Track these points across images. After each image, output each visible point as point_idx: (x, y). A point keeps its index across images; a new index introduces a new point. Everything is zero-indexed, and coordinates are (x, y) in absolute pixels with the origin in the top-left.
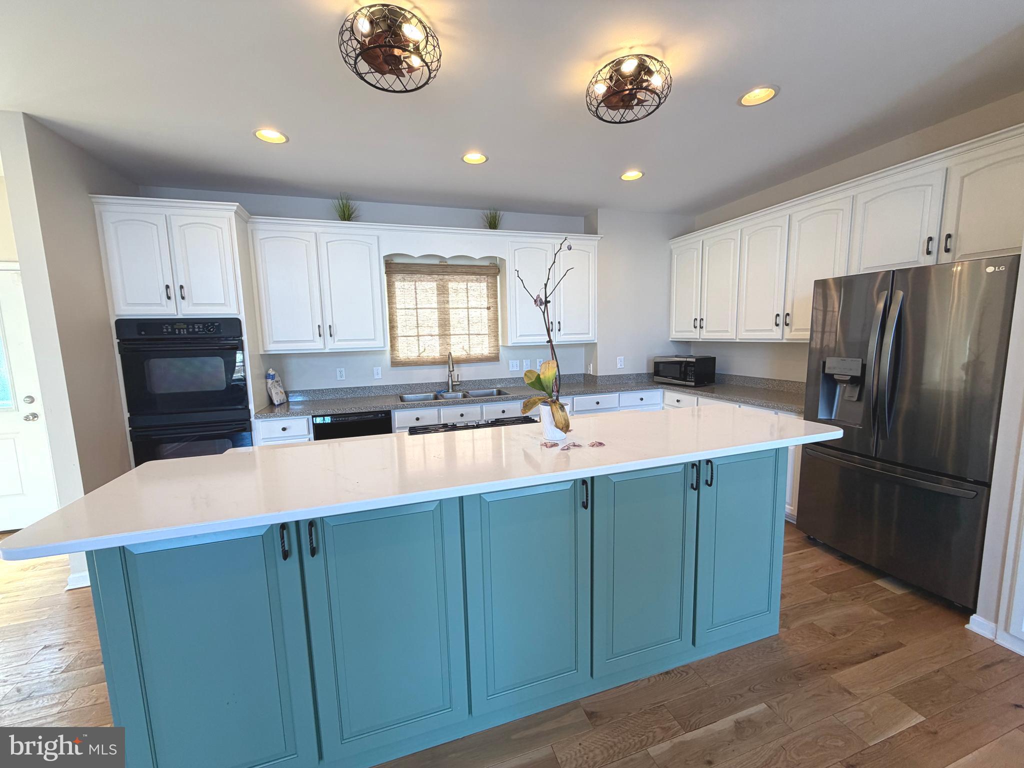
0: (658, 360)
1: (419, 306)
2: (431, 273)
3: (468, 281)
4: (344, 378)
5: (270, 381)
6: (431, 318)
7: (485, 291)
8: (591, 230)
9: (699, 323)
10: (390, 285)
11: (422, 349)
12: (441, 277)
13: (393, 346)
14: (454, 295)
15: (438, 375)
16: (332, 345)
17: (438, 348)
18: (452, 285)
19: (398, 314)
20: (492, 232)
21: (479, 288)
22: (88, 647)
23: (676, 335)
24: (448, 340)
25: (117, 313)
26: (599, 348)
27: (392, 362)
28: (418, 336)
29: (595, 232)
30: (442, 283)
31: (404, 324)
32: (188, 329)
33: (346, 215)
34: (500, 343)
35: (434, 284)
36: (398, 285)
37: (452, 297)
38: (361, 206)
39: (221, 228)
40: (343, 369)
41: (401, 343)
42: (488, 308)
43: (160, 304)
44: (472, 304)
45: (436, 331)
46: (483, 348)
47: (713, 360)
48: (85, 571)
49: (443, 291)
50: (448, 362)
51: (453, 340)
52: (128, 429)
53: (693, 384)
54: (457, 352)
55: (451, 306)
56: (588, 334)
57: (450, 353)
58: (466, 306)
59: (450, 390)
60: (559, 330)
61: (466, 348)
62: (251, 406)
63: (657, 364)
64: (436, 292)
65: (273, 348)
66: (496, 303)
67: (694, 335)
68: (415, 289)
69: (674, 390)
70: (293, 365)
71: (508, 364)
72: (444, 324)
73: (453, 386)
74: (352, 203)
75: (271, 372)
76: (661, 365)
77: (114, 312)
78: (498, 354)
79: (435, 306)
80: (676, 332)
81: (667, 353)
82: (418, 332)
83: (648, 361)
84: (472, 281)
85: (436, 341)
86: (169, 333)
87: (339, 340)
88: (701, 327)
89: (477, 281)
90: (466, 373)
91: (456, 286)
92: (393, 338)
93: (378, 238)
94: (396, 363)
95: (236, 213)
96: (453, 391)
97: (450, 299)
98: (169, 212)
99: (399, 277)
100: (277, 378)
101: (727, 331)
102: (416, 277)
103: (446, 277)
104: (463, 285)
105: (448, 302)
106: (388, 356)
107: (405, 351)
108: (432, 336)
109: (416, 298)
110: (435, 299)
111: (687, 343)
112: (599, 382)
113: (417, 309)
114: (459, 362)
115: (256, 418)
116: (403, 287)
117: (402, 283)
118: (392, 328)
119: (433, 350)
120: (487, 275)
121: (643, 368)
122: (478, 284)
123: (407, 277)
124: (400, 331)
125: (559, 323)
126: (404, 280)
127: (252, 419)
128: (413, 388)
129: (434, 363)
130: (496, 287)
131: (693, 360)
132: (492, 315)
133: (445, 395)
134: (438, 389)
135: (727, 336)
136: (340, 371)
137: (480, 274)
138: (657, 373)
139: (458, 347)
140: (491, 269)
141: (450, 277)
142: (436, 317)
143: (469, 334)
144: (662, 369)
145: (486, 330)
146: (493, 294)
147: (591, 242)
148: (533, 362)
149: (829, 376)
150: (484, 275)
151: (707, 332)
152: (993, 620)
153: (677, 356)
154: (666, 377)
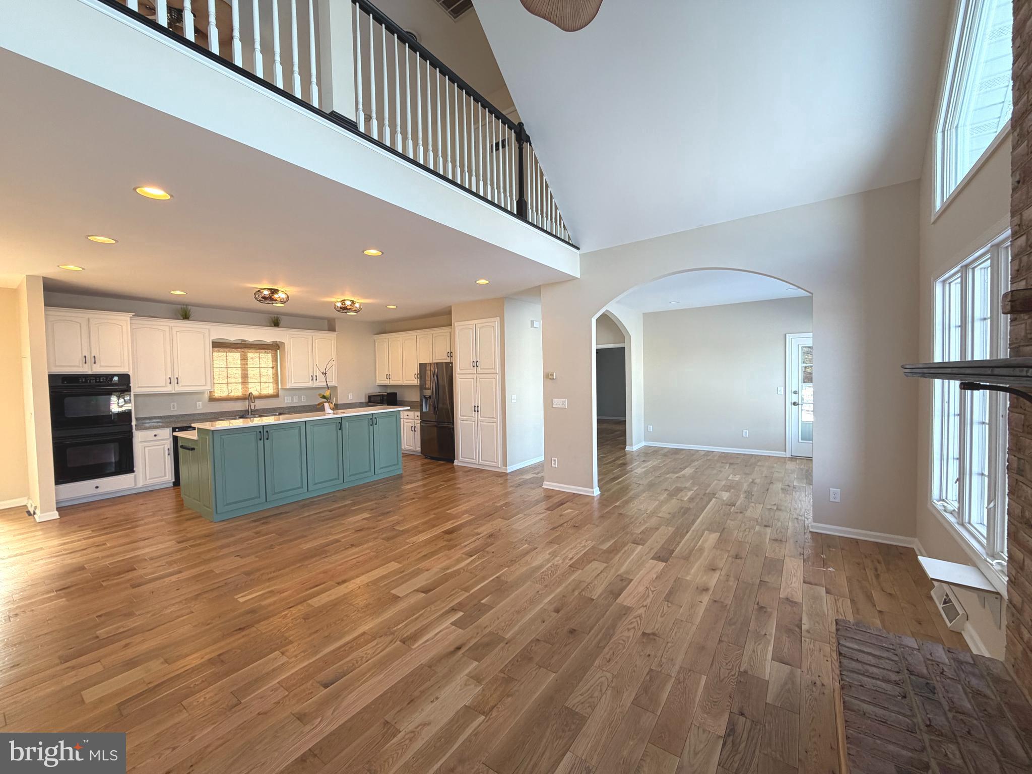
0: (369, 395)
1: (229, 366)
2: (236, 348)
3: (259, 352)
4: (176, 409)
6: (236, 373)
7: (271, 358)
8: (332, 328)
9: (388, 377)
11: (230, 391)
12: (243, 350)
13: (211, 390)
15: (239, 406)
16: (178, 389)
17: (241, 390)
18: (250, 355)
19: (215, 371)
20: (276, 328)
21: (266, 358)
23: (379, 382)
24: (247, 386)
25: (50, 371)
26: (339, 390)
27: (209, 399)
28: (228, 383)
29: (334, 330)
30: (243, 353)
31: (219, 376)
32: (96, 380)
33: (185, 316)
34: (280, 387)
35: (238, 354)
37: (250, 361)
38: (195, 311)
39: (122, 326)
40: (175, 404)
41: (217, 388)
42: (273, 368)
43: (80, 366)
44: (263, 365)
45: (240, 381)
46: (269, 390)
47: (396, 394)
48: (54, 511)
49: (244, 358)
50: (249, 397)
51: (250, 385)
53: (386, 405)
54: (254, 392)
55: (248, 367)
56: (332, 382)
57: (249, 393)
58: (258, 366)
59: (250, 413)
60: (316, 380)
61: (259, 390)
62: (133, 427)
63: (370, 397)
64: (239, 358)
65: (138, 391)
66: (277, 365)
67: (387, 382)
68: (227, 356)
71: (284, 399)
72: (245, 377)
73: (251, 411)
76: (372, 397)
77: (48, 370)
78: (278, 393)
79: (240, 366)
80: (379, 380)
81: (376, 391)
82: (228, 381)
83: (364, 396)
84: (262, 352)
85: (240, 386)
86: (82, 382)
87: (182, 386)
88: (389, 379)
89: (265, 353)
90: (259, 405)
91: (252, 355)
92: (212, 385)
93: (208, 330)
94: (212, 399)
95: (131, 318)
96: (252, 414)
97: (248, 362)
98: (90, 316)
99: (216, 350)
101: (399, 381)
102: (227, 350)
103: (246, 350)
104: (257, 355)
105: (247, 364)
106: (207, 395)
107: (220, 392)
108: (236, 383)
109: (227, 362)
110: (239, 362)
111: (385, 386)
113: (227, 368)
114: (255, 398)
115: (136, 429)
116: (221, 355)
117: (218, 353)
119: (238, 391)
120: (271, 350)
121: (364, 399)
122: (266, 355)
123: (221, 350)
124: (216, 381)
125: (316, 376)
126: (219, 351)
127: (134, 430)
129: (237, 399)
130: (277, 356)
131: (386, 394)
132: (274, 372)
135: (400, 383)
136: (174, 405)
137: (267, 349)
138: (370, 401)
139: (254, 390)
140: (274, 347)
141: (249, 350)
142: (240, 372)
143: (260, 382)
144: (372, 399)
145: (271, 380)
146: (275, 360)
147: (332, 335)
148: (300, 398)
149: (425, 396)
150: (269, 349)
151: (393, 380)
152: (457, 459)
153: (379, 392)
154: (374, 403)
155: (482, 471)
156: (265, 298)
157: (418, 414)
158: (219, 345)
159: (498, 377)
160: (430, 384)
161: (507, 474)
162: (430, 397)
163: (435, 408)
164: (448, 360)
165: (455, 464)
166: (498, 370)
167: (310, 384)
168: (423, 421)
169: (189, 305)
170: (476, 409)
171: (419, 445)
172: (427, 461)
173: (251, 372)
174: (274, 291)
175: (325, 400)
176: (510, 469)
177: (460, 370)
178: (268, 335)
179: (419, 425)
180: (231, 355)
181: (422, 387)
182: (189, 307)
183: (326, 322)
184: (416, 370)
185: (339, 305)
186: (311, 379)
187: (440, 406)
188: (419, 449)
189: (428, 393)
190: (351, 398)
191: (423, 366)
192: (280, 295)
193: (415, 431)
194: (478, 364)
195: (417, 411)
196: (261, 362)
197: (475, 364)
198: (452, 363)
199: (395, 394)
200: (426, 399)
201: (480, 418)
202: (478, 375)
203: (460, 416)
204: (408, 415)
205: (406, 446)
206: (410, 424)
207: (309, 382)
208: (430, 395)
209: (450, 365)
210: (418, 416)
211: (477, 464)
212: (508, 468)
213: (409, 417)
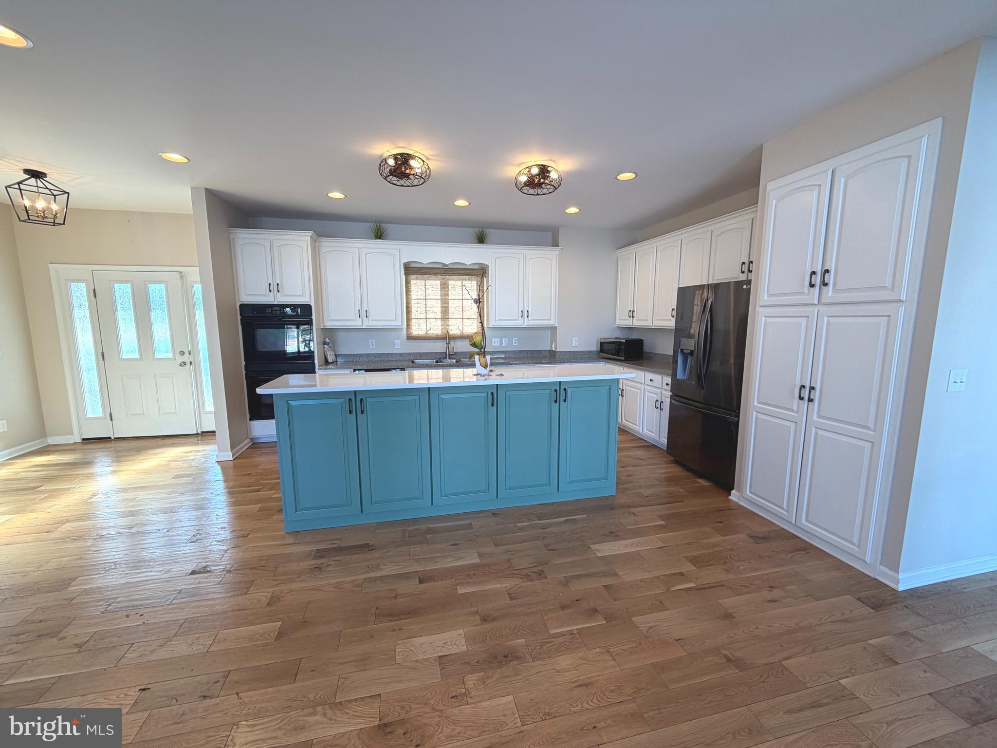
0: (602, 341)
1: (427, 298)
2: (436, 274)
3: (462, 280)
4: (374, 347)
5: (326, 346)
6: (436, 306)
7: (475, 287)
8: (555, 244)
9: (632, 314)
10: (408, 283)
11: (428, 329)
12: (443, 277)
13: (408, 326)
14: (452, 290)
15: (439, 347)
16: (367, 324)
17: (440, 328)
18: (451, 283)
19: (412, 303)
20: (480, 245)
21: (471, 285)
23: (618, 322)
24: (447, 322)
25: (241, 300)
26: (559, 332)
27: (407, 337)
28: (426, 319)
29: (558, 246)
30: (444, 281)
31: (416, 310)
32: (280, 311)
33: (379, 235)
34: (485, 325)
35: (438, 282)
36: (413, 282)
37: (451, 291)
38: (389, 228)
39: (302, 247)
40: (374, 341)
41: (414, 323)
43: (265, 295)
44: (466, 296)
45: (439, 315)
46: (471, 328)
47: (642, 341)
49: (444, 287)
50: (447, 338)
51: (451, 322)
52: (244, 372)
53: (623, 358)
54: (454, 331)
55: (449, 298)
56: (550, 320)
57: (448, 331)
58: (461, 298)
59: (448, 358)
60: (528, 317)
61: (461, 328)
62: (316, 362)
64: (439, 287)
65: (329, 324)
66: (483, 296)
67: (629, 323)
68: (425, 285)
69: (611, 363)
70: (341, 336)
71: (492, 341)
72: (445, 310)
73: (449, 355)
74: (383, 225)
75: (327, 340)
76: (604, 344)
77: (239, 299)
78: (483, 333)
79: (439, 297)
80: (619, 320)
81: (610, 335)
82: (426, 317)
83: (597, 342)
84: (465, 280)
85: (439, 322)
87: (372, 320)
88: (633, 317)
89: (469, 280)
90: (459, 347)
91: (455, 284)
92: (409, 320)
93: (400, 250)
94: (410, 338)
95: (311, 237)
96: (449, 358)
97: (449, 293)
98: (272, 237)
99: (414, 276)
100: (331, 345)
101: (647, 320)
102: (425, 276)
103: (447, 277)
104: (459, 283)
105: (448, 295)
106: (404, 332)
107: (418, 329)
108: (436, 319)
109: (425, 292)
110: (439, 292)
112: (557, 356)
113: (426, 299)
114: (455, 338)
115: (318, 369)
116: (417, 285)
117: (416, 281)
118: (408, 312)
119: (436, 329)
120: (477, 276)
121: (594, 347)
122: (470, 282)
123: (420, 277)
124: (414, 315)
125: (528, 311)
126: (417, 279)
128: (421, 356)
129: (437, 338)
130: (483, 284)
131: (624, 341)
133: (443, 361)
134: (439, 357)
135: (647, 324)
136: (372, 342)
137: (472, 275)
138: (602, 351)
139: (454, 329)
141: (450, 277)
142: (439, 305)
143: (463, 318)
144: (606, 347)
145: (475, 316)
146: (480, 289)
147: (552, 254)
148: (510, 341)
149: (682, 350)
150: (474, 275)
151: (637, 320)
152: (739, 491)
153: (616, 338)
154: (607, 353)
157: (669, 380)
158: (412, 270)
160: (697, 328)
162: (692, 353)
163: (702, 373)
164: (743, 277)
165: (731, 498)
166: (907, 290)
167: (520, 323)
168: (676, 395)
169: (384, 221)
170: (806, 393)
171: (666, 436)
172: (676, 470)
173: (453, 305)
177: (770, 295)
179: (669, 400)
180: (430, 283)
181: (681, 331)
184: (672, 302)
186: (520, 316)
187: (715, 366)
188: (664, 441)
189: (690, 344)
190: (575, 344)
193: (661, 409)
194: (830, 278)
195: (668, 375)
196: (464, 291)
197: (819, 280)
198: (749, 282)
199: (640, 343)
200: (685, 356)
201: (815, 418)
202: (822, 308)
203: (756, 403)
204: (651, 380)
205: (645, 430)
206: (655, 396)
207: (518, 320)
208: (693, 349)
209: (745, 287)
210: (667, 384)
211: (791, 523)
212: (901, 576)
213: (655, 384)
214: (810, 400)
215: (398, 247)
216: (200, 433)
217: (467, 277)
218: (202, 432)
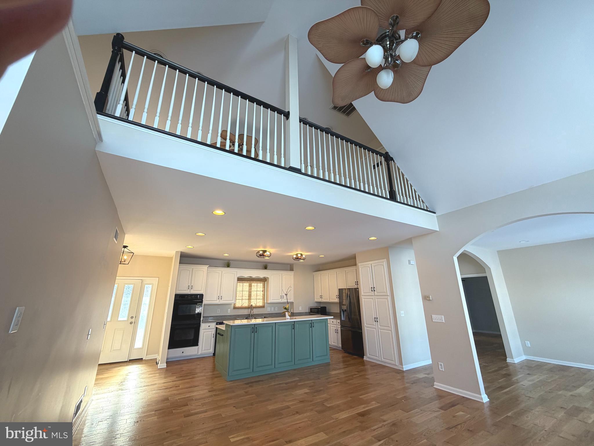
0: (311, 308)
1: (243, 290)
2: (247, 281)
3: (257, 283)
4: (219, 312)
5: (204, 312)
6: (246, 294)
7: (262, 286)
8: (292, 269)
9: (321, 297)
11: (243, 304)
12: (250, 282)
13: (235, 303)
14: (253, 287)
15: (246, 312)
16: (221, 302)
17: (247, 303)
18: (253, 284)
20: (265, 270)
21: (260, 285)
22: (170, 382)
23: (316, 300)
24: (250, 301)
26: (295, 304)
28: (242, 299)
30: (250, 284)
31: (239, 296)
33: (228, 266)
34: (265, 302)
35: (248, 284)
36: (239, 284)
37: (253, 288)
38: (232, 263)
39: (204, 272)
40: (219, 310)
41: (237, 301)
42: (263, 291)
43: (186, 290)
44: (258, 290)
45: (247, 298)
46: (260, 303)
47: (325, 307)
48: (165, 363)
49: (250, 286)
50: (251, 307)
51: (252, 301)
53: (320, 314)
55: (252, 291)
56: (291, 299)
57: (251, 305)
58: (256, 290)
59: (250, 317)
60: (283, 298)
61: (255, 303)
62: (201, 319)
63: (311, 309)
64: (248, 286)
65: (208, 302)
66: (265, 290)
67: (320, 300)
68: (243, 285)
71: (267, 309)
72: (250, 296)
73: (251, 315)
75: (205, 309)
76: (312, 309)
77: (176, 292)
78: (264, 305)
79: (248, 290)
81: (314, 305)
83: (309, 308)
84: (258, 283)
85: (247, 301)
86: (186, 298)
87: (223, 300)
88: (322, 298)
89: (260, 283)
90: (255, 312)
91: (254, 284)
92: (235, 300)
93: (236, 272)
94: (235, 308)
95: (207, 267)
96: (251, 317)
97: (252, 288)
98: (193, 267)
101: (327, 299)
102: (243, 282)
103: (252, 282)
104: (256, 284)
106: (233, 306)
107: (239, 304)
109: (242, 288)
110: (248, 288)
111: (320, 303)
112: (294, 314)
113: (242, 291)
114: (253, 308)
115: (202, 323)
119: (246, 304)
121: (308, 310)
123: (241, 282)
124: (237, 298)
125: (283, 296)
127: (201, 323)
128: (239, 316)
129: (246, 308)
130: (265, 285)
131: (320, 307)
132: (263, 293)
135: (328, 301)
137: (261, 281)
138: (311, 312)
139: (253, 303)
140: (264, 280)
142: (248, 293)
143: (257, 299)
145: (261, 298)
146: (264, 287)
147: (291, 273)
148: (275, 308)
149: (342, 310)
150: (262, 281)
151: (324, 299)
152: (366, 356)
153: (316, 306)
154: (313, 313)
155: (384, 367)
156: (260, 255)
157: (339, 321)
158: (240, 279)
159: (389, 298)
160: (345, 302)
161: (403, 372)
162: (346, 310)
163: (349, 318)
164: (356, 287)
165: (365, 359)
166: (389, 293)
167: (280, 301)
168: (342, 326)
169: (230, 260)
170: (376, 320)
171: (341, 343)
172: (346, 355)
173: (253, 294)
174: (265, 251)
175: (286, 310)
176: (406, 368)
177: (364, 293)
178: (261, 274)
179: (340, 329)
180: (245, 284)
181: (341, 303)
182: (230, 261)
183: (289, 266)
184: (337, 293)
185: (295, 256)
186: (280, 298)
187: (353, 316)
188: (340, 345)
189: (344, 308)
190: (300, 309)
191: (341, 291)
192: (267, 253)
193: (338, 333)
194: (375, 289)
195: (338, 319)
196: (258, 287)
197: (373, 289)
198: (358, 288)
200: (343, 311)
201: (379, 326)
202: (375, 297)
203: (365, 325)
204: (333, 322)
205: (332, 343)
206: (335, 328)
207: (279, 300)
208: (346, 309)
209: (357, 290)
210: (339, 323)
211: (380, 361)
212: (404, 366)
213: (334, 323)
214: (377, 321)
215: (236, 270)
216: (128, 360)
217: (259, 282)
218: (130, 360)
